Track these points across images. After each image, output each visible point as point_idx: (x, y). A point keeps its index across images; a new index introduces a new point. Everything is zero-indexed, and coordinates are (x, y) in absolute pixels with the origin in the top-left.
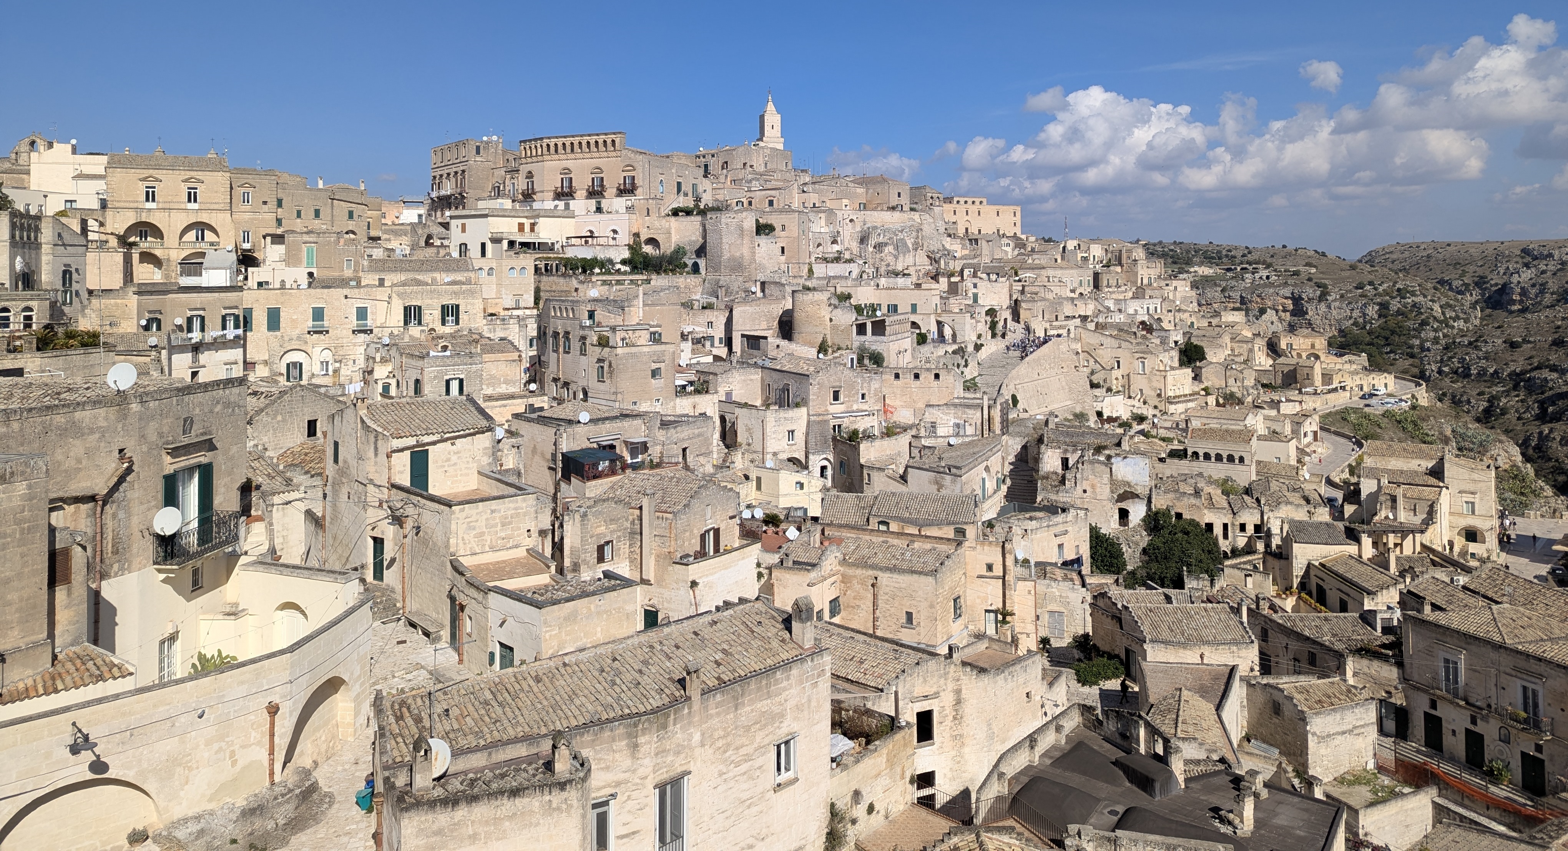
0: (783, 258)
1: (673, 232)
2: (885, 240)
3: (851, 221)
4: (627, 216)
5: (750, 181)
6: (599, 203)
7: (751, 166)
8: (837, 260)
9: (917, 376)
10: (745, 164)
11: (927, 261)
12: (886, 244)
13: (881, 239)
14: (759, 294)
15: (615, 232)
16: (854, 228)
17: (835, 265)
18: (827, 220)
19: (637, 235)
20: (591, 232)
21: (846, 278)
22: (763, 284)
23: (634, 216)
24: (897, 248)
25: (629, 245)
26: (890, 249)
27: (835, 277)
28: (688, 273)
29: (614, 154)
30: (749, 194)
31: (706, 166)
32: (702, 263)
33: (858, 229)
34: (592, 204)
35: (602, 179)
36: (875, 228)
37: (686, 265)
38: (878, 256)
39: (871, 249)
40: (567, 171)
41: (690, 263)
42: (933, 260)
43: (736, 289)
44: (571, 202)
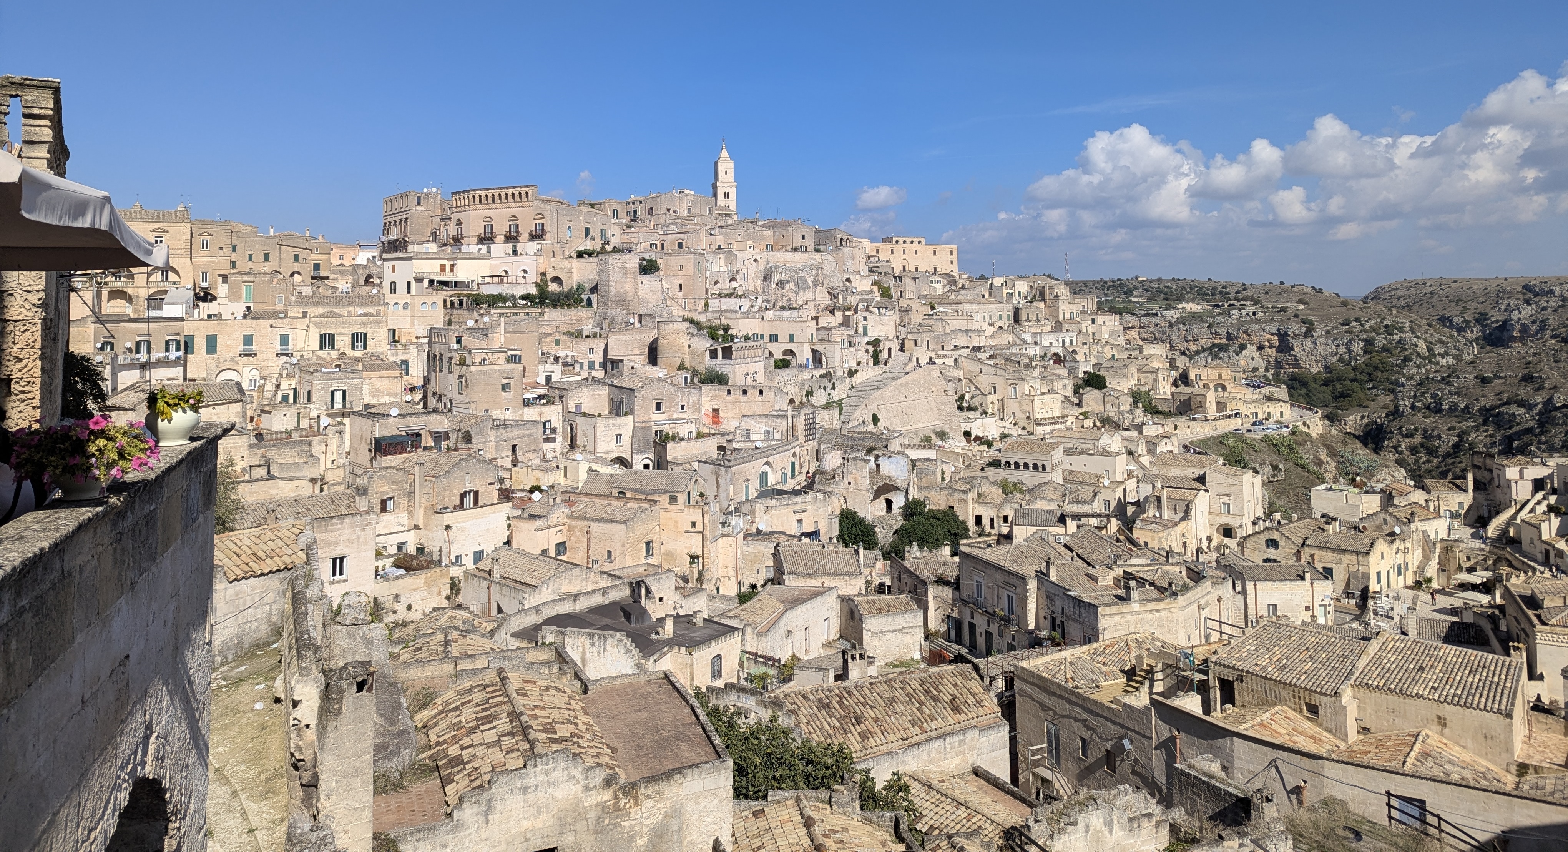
0: (681, 294)
1: (575, 271)
2: (787, 278)
3: (755, 260)
4: (535, 258)
5: (668, 226)
6: (515, 246)
7: (675, 212)
8: (730, 295)
9: (745, 392)
10: (668, 210)
11: (827, 297)
12: (787, 282)
13: (783, 277)
14: (637, 325)
15: (525, 271)
16: (758, 267)
17: (727, 300)
18: (726, 260)
19: (544, 274)
20: (506, 272)
21: (736, 311)
22: (640, 316)
23: (541, 258)
24: (797, 285)
25: (536, 283)
26: (791, 285)
27: (726, 311)
28: (583, 307)
29: (527, 204)
30: (662, 238)
31: (635, 212)
32: (594, 298)
33: (762, 268)
34: (509, 247)
35: (517, 226)
36: (777, 267)
37: (582, 300)
38: (780, 292)
39: (774, 286)
40: (488, 219)
41: (585, 297)
42: (834, 296)
43: (620, 320)
44: (492, 246)
